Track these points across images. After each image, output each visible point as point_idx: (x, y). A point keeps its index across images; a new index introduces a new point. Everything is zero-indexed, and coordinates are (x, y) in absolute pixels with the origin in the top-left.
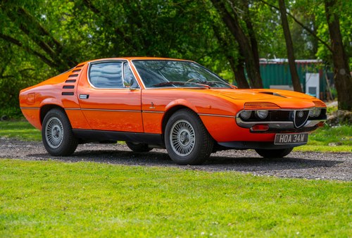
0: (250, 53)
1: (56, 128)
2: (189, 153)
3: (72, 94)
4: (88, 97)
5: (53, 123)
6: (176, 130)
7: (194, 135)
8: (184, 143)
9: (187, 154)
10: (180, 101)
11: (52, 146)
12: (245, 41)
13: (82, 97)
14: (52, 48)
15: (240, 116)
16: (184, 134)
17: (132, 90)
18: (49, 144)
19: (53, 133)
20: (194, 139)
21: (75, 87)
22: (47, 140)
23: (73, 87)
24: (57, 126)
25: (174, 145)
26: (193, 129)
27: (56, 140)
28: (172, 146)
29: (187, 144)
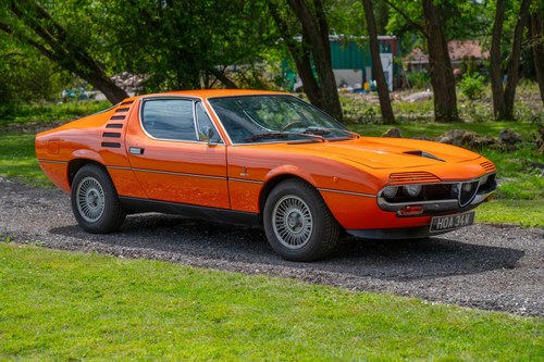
0: (319, 39)
1: (92, 193)
2: (302, 245)
3: (118, 145)
4: (142, 151)
5: (87, 185)
6: (282, 209)
7: (311, 218)
8: (294, 229)
9: (299, 246)
10: (287, 168)
11: (87, 219)
12: (312, 24)
13: (134, 151)
14: (53, 34)
15: (383, 195)
16: (294, 215)
17: (210, 146)
18: (83, 215)
19: (89, 200)
20: (311, 224)
21: (122, 136)
22: (80, 209)
23: (118, 135)
24: (95, 190)
25: (279, 231)
26: (308, 209)
27: (93, 209)
28: (276, 232)
29: (299, 230)
